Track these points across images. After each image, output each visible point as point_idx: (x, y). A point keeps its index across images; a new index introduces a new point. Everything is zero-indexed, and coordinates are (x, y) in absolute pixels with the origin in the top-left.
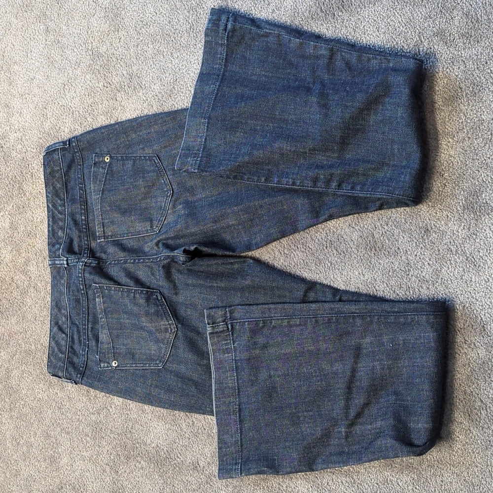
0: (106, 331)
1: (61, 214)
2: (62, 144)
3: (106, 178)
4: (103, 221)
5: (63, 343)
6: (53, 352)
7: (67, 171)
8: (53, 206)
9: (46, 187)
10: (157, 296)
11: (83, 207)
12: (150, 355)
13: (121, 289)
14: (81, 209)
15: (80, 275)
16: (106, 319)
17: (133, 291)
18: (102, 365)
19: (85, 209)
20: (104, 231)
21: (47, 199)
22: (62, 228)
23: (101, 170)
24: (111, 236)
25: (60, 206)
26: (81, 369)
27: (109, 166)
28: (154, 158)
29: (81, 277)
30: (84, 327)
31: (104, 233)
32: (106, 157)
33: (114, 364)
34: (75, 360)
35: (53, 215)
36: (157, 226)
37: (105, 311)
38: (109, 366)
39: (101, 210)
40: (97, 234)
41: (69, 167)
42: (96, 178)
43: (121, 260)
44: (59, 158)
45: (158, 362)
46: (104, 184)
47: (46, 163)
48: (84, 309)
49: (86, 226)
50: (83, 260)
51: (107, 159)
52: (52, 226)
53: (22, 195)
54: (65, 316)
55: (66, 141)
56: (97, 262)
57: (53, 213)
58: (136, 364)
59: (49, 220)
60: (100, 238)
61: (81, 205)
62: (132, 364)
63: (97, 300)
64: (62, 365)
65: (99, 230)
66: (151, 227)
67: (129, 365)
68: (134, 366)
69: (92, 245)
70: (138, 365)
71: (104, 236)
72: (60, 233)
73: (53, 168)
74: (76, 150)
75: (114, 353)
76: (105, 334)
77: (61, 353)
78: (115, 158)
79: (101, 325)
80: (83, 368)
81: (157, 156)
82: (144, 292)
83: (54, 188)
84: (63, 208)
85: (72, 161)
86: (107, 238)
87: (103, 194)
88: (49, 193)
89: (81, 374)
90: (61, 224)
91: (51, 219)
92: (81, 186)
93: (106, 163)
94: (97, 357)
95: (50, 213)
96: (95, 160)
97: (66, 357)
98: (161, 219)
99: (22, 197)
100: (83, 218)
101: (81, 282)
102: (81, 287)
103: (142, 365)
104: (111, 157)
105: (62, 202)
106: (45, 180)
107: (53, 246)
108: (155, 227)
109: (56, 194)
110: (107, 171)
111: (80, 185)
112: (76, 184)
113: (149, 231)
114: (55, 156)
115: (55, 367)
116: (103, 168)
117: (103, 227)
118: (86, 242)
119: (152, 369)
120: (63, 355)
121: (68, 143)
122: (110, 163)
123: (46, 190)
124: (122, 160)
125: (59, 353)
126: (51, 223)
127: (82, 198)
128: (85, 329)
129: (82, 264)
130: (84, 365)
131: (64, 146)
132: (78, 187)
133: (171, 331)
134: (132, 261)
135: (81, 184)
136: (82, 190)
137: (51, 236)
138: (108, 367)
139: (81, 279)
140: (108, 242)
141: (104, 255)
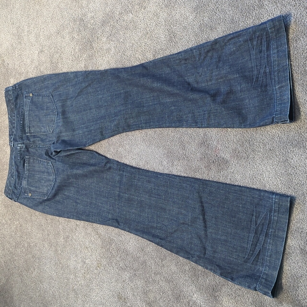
1: (14, 120)
3: (30, 104)
4: (30, 125)
5: (12, 182)
6: (8, 185)
8: (10, 116)
10: (50, 164)
12: (43, 192)
14: (21, 118)
15: (19, 153)
18: (26, 195)
19: (23, 118)
20: (30, 130)
24: (33, 133)
25: (13, 116)
26: (17, 195)
27: (32, 98)
28: (50, 96)
33: (30, 195)
34: (16, 191)
35: (11, 121)
36: (51, 129)
37: (29, 170)
38: (28, 195)
39: (29, 120)
40: (26, 131)
41: (16, 98)
42: (26, 104)
43: (38, 146)
44: (11, 94)
46: (29, 107)
47: (6, 96)
50: (19, 145)
51: (31, 95)
53: (92, 49)
56: (25, 146)
60: (28, 133)
61: (21, 116)
62: (36, 196)
63: (25, 164)
64: (10, 192)
65: (28, 129)
66: (49, 129)
69: (23, 136)
70: (38, 197)
71: (30, 132)
72: (13, 130)
73: (9, 98)
78: (34, 95)
81: (52, 95)
82: (45, 162)
83: (11, 108)
84: (15, 118)
85: (18, 95)
86: (31, 134)
87: (29, 112)
89: (17, 198)
90: (13, 125)
96: (25, 95)
97: (12, 189)
98: (53, 126)
99: (92, 50)
101: (19, 156)
102: (19, 158)
104: (32, 94)
109: (12, 111)
110: (31, 101)
111: (22, 107)
113: (48, 132)
115: (7, 193)
116: (29, 99)
117: (30, 128)
122: (32, 97)
124: (37, 96)
125: (9, 187)
127: (22, 113)
129: (19, 148)
139: (19, 154)
140: (31, 136)
141: (28, 141)
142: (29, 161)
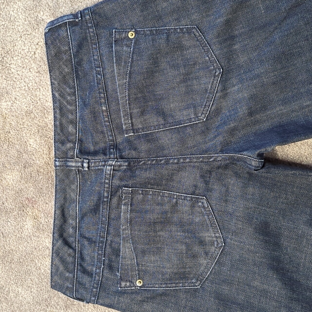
0: (129, 245)
1: (71, 105)
2: (71, 17)
3: (132, 58)
4: (131, 111)
5: (70, 259)
7: (78, 51)
8: (60, 95)
9: (50, 73)
10: (203, 203)
11: (102, 95)
13: (161, 194)
14: (100, 98)
15: (107, 181)
16: (131, 230)
17: (175, 197)
18: (123, 284)
19: (105, 98)
20: (132, 123)
21: (52, 87)
22: (72, 122)
23: (125, 48)
24: (143, 129)
25: (69, 95)
26: (94, 290)
27: (135, 43)
28: (194, 30)
29: (108, 184)
30: (101, 239)
31: (132, 125)
32: (130, 33)
33: (139, 283)
35: (60, 106)
36: (203, 113)
37: (131, 222)
38: (132, 285)
39: (129, 98)
40: (124, 127)
41: (80, 46)
42: (120, 58)
43: (161, 160)
44: (68, 35)
45: (194, 281)
46: (131, 66)
47: (49, 42)
48: (104, 219)
49: (109, 118)
50: (110, 162)
51: (131, 35)
52: (60, 119)
54: (72, 228)
55: (77, 14)
56: (126, 164)
57: (61, 104)
58: (167, 284)
59: (55, 113)
60: (127, 131)
61: (100, 93)
62: (161, 284)
63: (123, 207)
65: (126, 122)
66: (195, 114)
67: (157, 286)
68: (164, 286)
69: (117, 141)
70: (169, 286)
71: (133, 130)
72: (71, 129)
73: (59, 48)
74: (89, 25)
75: (138, 271)
76: (128, 248)
77: (68, 271)
78: (142, 32)
79: (124, 238)
80: (97, 288)
81: (197, 27)
82: (188, 199)
83: (61, 73)
84: (73, 98)
85: (84, 39)
86: (137, 132)
87: (130, 77)
88: (54, 79)
89: (94, 296)
90: (70, 117)
91: (58, 111)
92: (99, 69)
93: (131, 40)
94: (118, 274)
95: (57, 104)
96: (115, 37)
97: (74, 277)
98: (208, 104)
100: (104, 108)
103: (174, 285)
104: (136, 32)
105: (72, 90)
106: (49, 63)
107: (63, 143)
108: (200, 115)
109: (64, 80)
110: (134, 49)
111: (97, 69)
112: (92, 68)
113: (193, 120)
114: (62, 33)
116: (128, 46)
117: (131, 119)
118: (111, 138)
119: (187, 289)
120: (71, 275)
121: (79, 15)
122: (136, 40)
123: (50, 75)
124: (151, 35)
125: (65, 271)
126: (58, 116)
127: (100, 84)
128: (102, 242)
129: (110, 168)
130: (98, 285)
131: (74, 19)
132: (95, 72)
133: (217, 245)
134: (176, 161)
135: (98, 67)
136: (99, 74)
137: (59, 131)
138: (130, 286)
139: (107, 186)
140: (139, 137)
141: (133, 152)
142: (132, 199)
